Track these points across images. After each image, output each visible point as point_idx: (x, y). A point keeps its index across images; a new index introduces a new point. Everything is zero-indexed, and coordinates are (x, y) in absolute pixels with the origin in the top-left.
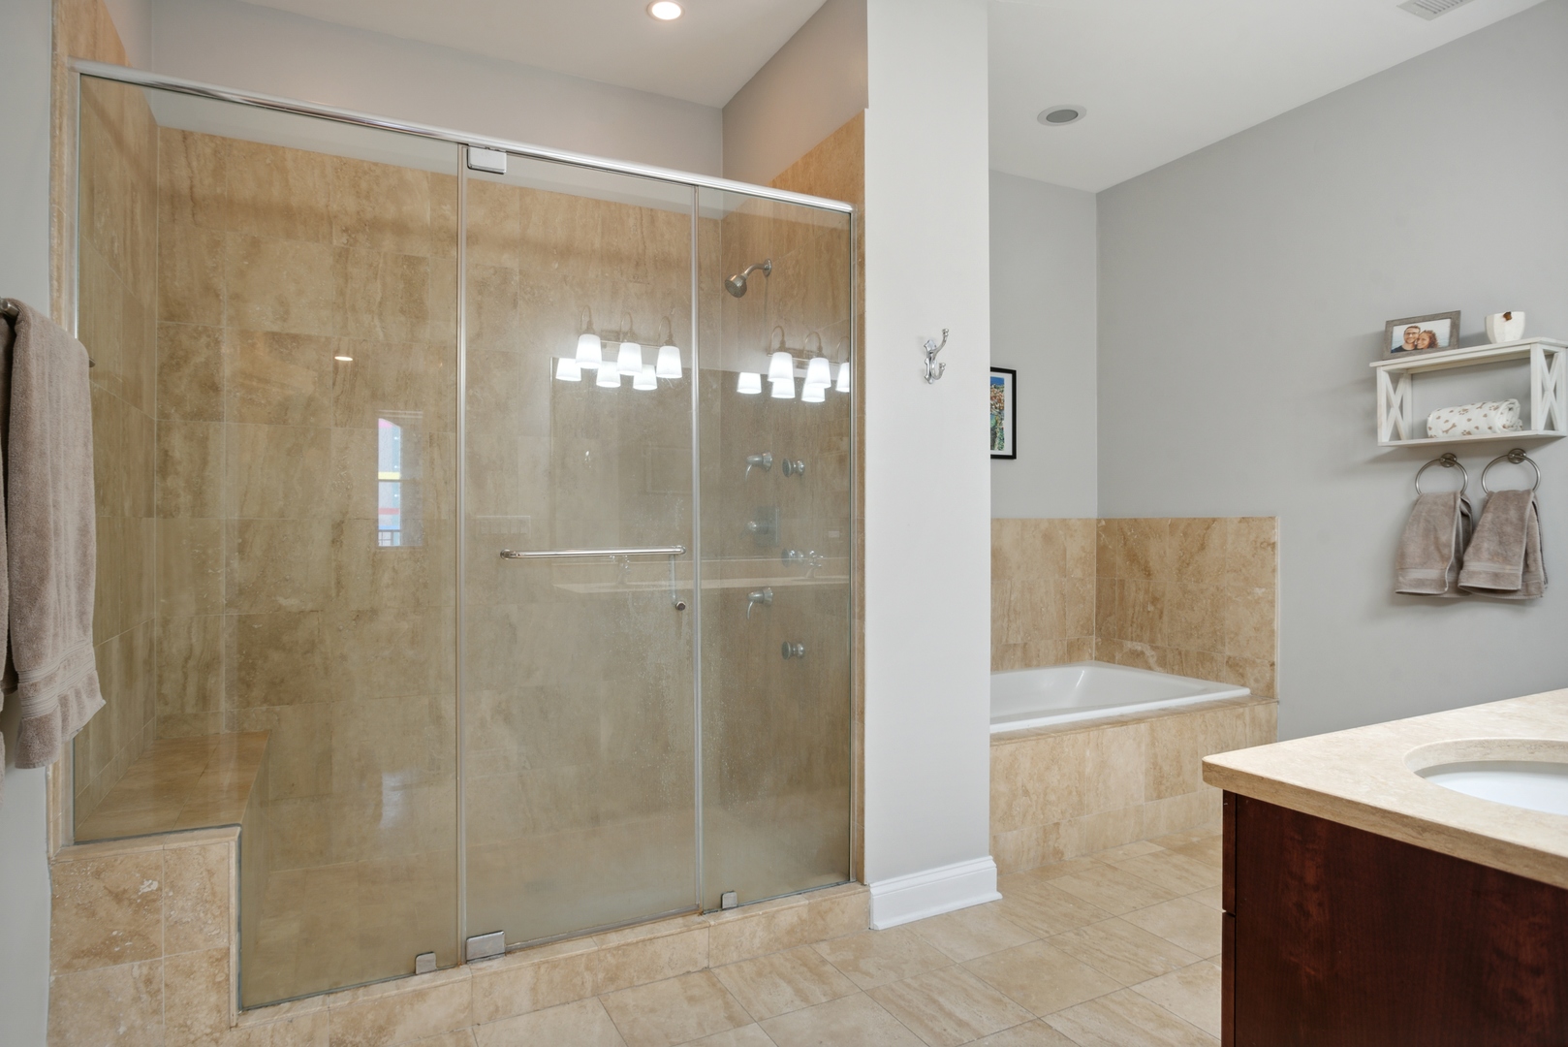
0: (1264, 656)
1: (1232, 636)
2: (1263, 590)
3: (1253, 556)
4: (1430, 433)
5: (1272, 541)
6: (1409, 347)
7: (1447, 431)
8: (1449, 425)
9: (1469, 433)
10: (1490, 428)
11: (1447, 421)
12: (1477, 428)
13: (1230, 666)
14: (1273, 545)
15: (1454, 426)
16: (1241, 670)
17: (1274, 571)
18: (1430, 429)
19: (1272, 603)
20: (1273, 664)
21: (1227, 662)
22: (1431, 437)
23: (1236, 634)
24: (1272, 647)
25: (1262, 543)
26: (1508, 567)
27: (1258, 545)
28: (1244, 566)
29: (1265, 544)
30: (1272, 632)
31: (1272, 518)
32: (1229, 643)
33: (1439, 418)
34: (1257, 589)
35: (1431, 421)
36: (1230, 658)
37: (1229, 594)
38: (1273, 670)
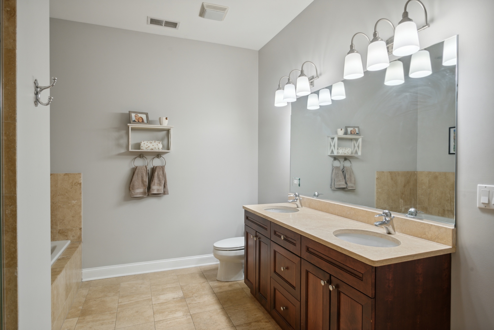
0: (77, 226)
1: (61, 221)
2: (76, 201)
3: (71, 188)
4: (142, 148)
5: (80, 182)
6: (137, 121)
7: (147, 148)
8: (148, 146)
9: (153, 149)
10: (158, 148)
11: (147, 145)
12: (155, 148)
13: (61, 233)
14: (80, 184)
15: (149, 147)
16: (66, 234)
17: (81, 193)
18: (142, 147)
19: (80, 206)
20: (81, 229)
21: (59, 232)
22: (142, 149)
23: (63, 220)
24: (81, 222)
25: (75, 183)
26: (161, 187)
27: (74, 184)
28: (67, 192)
29: (77, 184)
30: (81, 217)
31: (80, 174)
32: (60, 224)
33: (144, 144)
34: (73, 201)
35: (142, 144)
36: (60, 230)
37: (59, 205)
38: (81, 231)
